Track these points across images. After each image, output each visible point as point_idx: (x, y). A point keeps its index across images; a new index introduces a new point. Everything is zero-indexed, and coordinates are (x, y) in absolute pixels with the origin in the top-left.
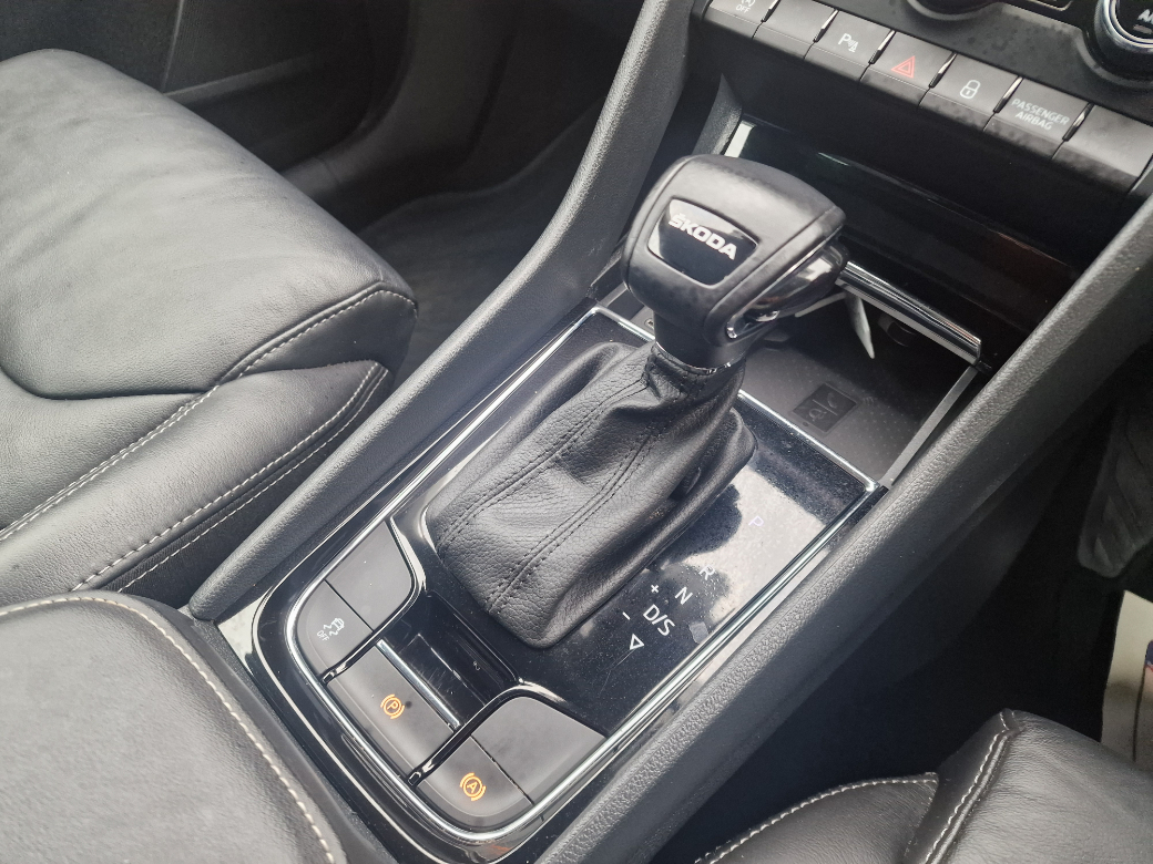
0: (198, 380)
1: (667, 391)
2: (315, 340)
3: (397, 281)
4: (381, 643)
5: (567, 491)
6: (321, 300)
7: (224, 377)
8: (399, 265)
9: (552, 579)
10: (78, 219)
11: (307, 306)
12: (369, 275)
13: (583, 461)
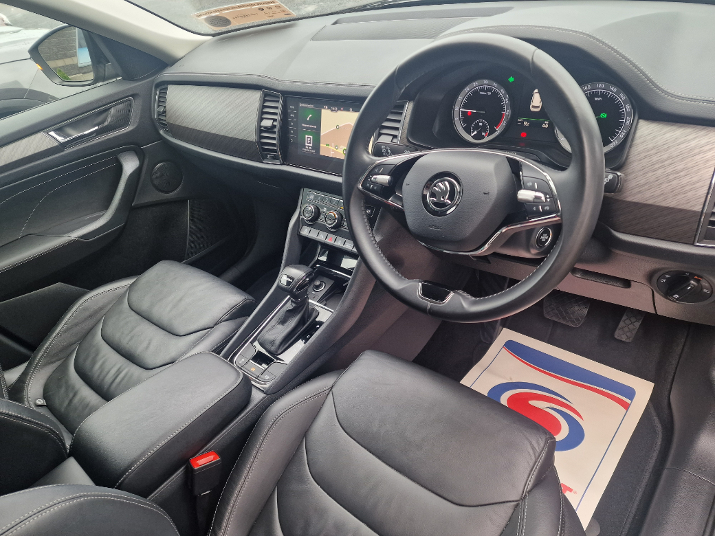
0: (212, 325)
1: (294, 305)
2: (234, 313)
3: (250, 297)
4: (251, 361)
5: (280, 327)
6: (234, 305)
7: (216, 324)
8: (249, 293)
9: (278, 342)
10: (181, 300)
11: (231, 307)
12: (244, 298)
13: (283, 321)
